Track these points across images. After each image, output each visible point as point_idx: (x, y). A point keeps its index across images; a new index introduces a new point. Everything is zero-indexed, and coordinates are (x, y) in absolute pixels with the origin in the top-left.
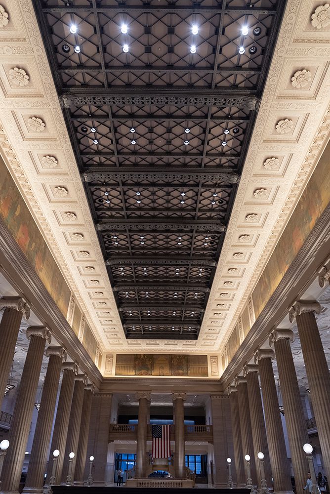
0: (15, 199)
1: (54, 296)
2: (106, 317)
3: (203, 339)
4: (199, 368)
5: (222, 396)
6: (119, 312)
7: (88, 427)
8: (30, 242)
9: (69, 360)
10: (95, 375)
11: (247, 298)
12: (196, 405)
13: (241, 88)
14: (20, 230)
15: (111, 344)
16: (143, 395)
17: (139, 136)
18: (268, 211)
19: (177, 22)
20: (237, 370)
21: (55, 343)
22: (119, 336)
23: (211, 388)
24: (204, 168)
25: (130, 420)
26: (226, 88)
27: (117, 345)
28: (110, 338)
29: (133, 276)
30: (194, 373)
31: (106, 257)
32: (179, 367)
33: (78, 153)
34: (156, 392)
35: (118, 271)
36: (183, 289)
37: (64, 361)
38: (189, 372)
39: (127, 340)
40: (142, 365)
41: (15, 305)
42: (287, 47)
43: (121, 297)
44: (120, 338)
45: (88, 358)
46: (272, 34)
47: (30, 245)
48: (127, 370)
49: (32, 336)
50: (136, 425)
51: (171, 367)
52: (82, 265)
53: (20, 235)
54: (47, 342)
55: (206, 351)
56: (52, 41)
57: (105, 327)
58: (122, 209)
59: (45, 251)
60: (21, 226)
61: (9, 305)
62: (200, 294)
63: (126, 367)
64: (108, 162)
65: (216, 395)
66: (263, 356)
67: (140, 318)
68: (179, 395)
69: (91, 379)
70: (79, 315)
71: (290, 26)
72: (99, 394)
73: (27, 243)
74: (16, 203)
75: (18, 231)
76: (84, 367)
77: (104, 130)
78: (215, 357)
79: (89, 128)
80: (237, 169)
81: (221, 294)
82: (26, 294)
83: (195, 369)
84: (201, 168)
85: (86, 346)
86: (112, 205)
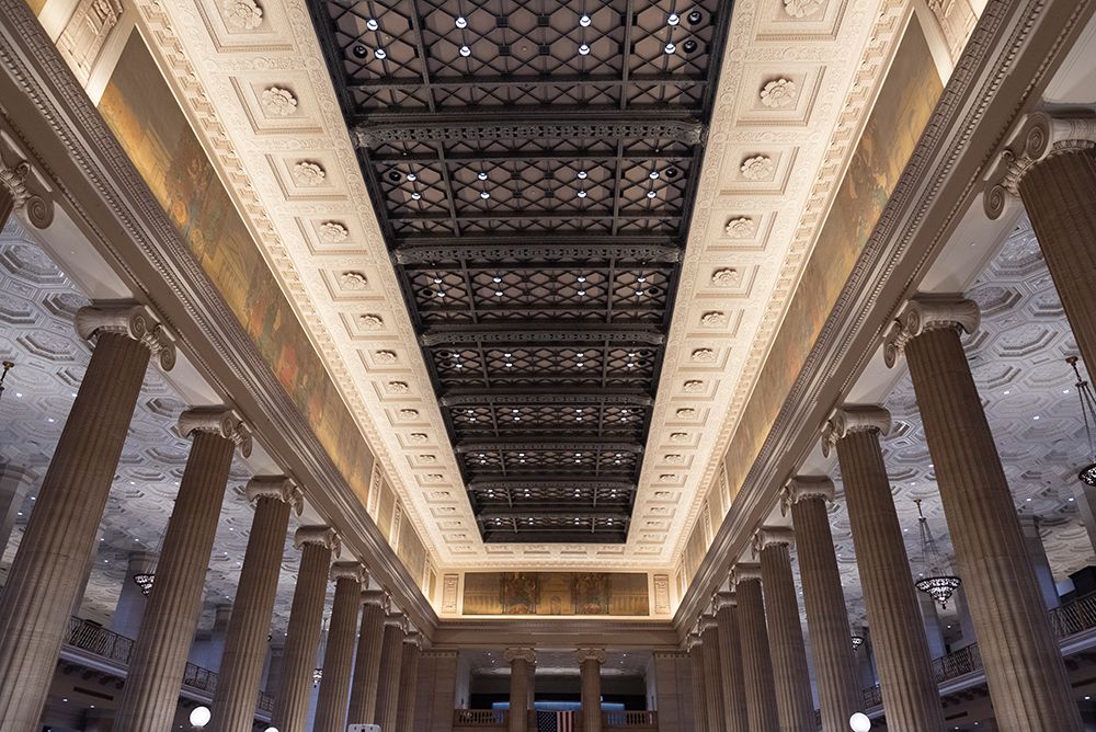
0: (273, 300)
1: (343, 468)
2: (442, 502)
3: (639, 542)
4: (631, 598)
5: (677, 653)
6: (468, 492)
7: (411, 716)
8: (299, 375)
9: (374, 586)
10: (423, 614)
11: (717, 463)
12: (627, 672)
13: (675, 106)
14: (283, 355)
15: (453, 553)
16: (520, 653)
17: (495, 185)
18: (742, 307)
19: (553, 9)
20: (702, 603)
21: (347, 556)
22: (469, 537)
23: (656, 640)
24: (617, 235)
25: (495, 704)
26: (646, 106)
27: (465, 556)
28: (450, 542)
29: (492, 424)
30: (620, 609)
31: (441, 390)
32: (591, 596)
33: (385, 217)
34: (546, 645)
35: (464, 415)
36: (591, 448)
37: (364, 588)
38: (611, 606)
39: (486, 545)
40: (517, 593)
41: (276, 492)
42: (745, 48)
43: (472, 464)
44: (472, 542)
45: (409, 581)
46: (720, 23)
47: (300, 380)
48: (487, 602)
49: (306, 544)
50: (507, 712)
51: (575, 597)
52: (394, 408)
53: (282, 365)
54: (334, 554)
55: (643, 564)
56: (328, 14)
57: (441, 521)
58: (467, 307)
59: (326, 386)
60: (284, 348)
61: (267, 492)
62: (625, 455)
63: (483, 599)
64: (440, 228)
65: (665, 653)
66: (743, 576)
67: (510, 503)
68: (591, 653)
69: (415, 623)
70: (390, 499)
71: (747, 17)
72: (433, 651)
73: (295, 377)
74: (274, 308)
75: (278, 358)
76: (401, 600)
77: (430, 176)
78: (662, 577)
79: (403, 175)
80: (679, 238)
81: (666, 457)
82: (296, 472)
83: (622, 601)
84: (611, 234)
85: (404, 559)
86: (448, 300)
